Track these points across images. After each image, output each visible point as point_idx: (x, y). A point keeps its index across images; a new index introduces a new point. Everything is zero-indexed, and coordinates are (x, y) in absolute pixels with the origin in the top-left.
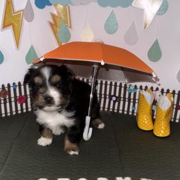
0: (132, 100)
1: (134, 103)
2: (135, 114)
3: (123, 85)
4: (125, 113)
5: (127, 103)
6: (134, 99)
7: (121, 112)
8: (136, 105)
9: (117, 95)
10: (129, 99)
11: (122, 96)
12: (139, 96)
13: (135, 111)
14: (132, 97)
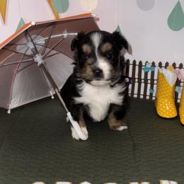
0: (149, 82)
1: (152, 85)
2: (154, 98)
3: (137, 63)
4: (142, 97)
5: (143, 85)
6: (152, 80)
7: (135, 96)
8: (155, 86)
9: (130, 75)
10: (146, 80)
11: (136, 76)
12: (158, 75)
13: (154, 95)
14: (149, 77)
